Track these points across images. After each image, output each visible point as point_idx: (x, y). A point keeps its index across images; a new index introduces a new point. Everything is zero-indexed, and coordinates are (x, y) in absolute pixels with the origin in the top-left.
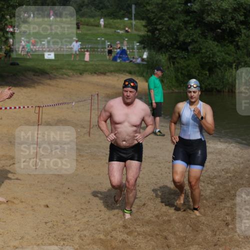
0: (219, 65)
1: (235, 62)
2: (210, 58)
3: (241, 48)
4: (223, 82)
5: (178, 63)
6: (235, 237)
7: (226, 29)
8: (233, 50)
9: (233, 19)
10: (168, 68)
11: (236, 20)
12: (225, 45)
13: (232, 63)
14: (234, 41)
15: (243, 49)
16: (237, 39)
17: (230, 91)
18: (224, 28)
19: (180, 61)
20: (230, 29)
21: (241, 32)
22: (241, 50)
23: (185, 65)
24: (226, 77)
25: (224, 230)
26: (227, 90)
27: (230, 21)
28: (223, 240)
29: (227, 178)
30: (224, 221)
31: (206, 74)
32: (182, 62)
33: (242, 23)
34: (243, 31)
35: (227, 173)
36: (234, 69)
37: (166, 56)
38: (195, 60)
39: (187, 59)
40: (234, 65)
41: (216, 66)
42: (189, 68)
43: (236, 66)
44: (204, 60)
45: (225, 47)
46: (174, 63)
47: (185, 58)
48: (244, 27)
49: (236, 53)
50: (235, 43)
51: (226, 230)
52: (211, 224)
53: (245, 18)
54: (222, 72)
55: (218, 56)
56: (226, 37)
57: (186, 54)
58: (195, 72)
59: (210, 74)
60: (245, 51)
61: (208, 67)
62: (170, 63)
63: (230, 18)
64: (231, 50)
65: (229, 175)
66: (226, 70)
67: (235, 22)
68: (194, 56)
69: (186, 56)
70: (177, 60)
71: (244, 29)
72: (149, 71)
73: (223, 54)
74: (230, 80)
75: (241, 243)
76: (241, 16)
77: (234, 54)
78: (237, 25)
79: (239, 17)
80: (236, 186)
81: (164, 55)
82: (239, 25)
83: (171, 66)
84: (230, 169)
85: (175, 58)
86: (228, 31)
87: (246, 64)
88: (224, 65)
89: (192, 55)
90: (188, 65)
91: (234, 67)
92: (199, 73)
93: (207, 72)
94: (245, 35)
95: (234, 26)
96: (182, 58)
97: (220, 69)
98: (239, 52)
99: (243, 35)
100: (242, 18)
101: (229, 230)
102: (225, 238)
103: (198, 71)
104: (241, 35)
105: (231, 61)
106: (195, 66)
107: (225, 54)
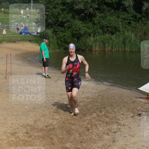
0: (83, 35)
1: (92, 33)
2: (77, 31)
3: (96, 24)
4: (86, 45)
5: (58, 34)
6: (93, 137)
7: (87, 13)
8: (92, 26)
9: (91, 7)
10: (53, 37)
11: (93, 7)
12: (87, 23)
13: (91, 34)
14: (92, 20)
15: (97, 25)
16: (94, 19)
17: (90, 50)
18: (86, 12)
19: (59, 33)
20: (90, 13)
21: (96, 14)
22: (96, 25)
23: (63, 35)
24: (87, 42)
25: (86, 133)
26: (88, 50)
27: (90, 8)
28: (86, 139)
29: (88, 102)
30: (86, 128)
31: (75, 41)
32: (61, 34)
33: (97, 9)
34: (98, 14)
35: (88, 99)
36: (92, 37)
37: (51, 30)
38: (68, 32)
39: (64, 32)
40: (92, 34)
41: (81, 36)
42: (65, 37)
43: (93, 35)
44: (74, 32)
45: (87, 24)
46: (56, 35)
47: (63, 31)
48: (98, 11)
49: (93, 27)
50: (92, 22)
51: (87, 133)
52: (78, 130)
53: (99, 6)
54: (85, 39)
55: (82, 29)
56: (87, 18)
57: (63, 29)
58: (69, 40)
59: (77, 40)
60: (99, 26)
61: (76, 36)
62: (54, 35)
63: (89, 7)
64: (90, 26)
65: (89, 100)
66: (87, 38)
67: (93, 9)
68: (68, 30)
69: (63, 30)
70: (58, 32)
71: (98, 12)
72: (41, 39)
73: (85, 28)
74: (90, 44)
75: (97, 140)
76: (96, 5)
77: (92, 28)
78: (94, 11)
79: (95, 6)
80: (93, 107)
81: (50, 29)
82: (95, 11)
83: (54, 36)
84: (90, 97)
85: (57, 31)
86: (88, 14)
87: (99, 34)
88: (86, 35)
89: (67, 29)
90: (65, 36)
91: (92, 36)
92: (71, 40)
93: (76, 39)
94: (99, 16)
95: (92, 11)
96: (61, 31)
97: (84, 37)
98: (95, 27)
99: (97, 16)
100: (97, 6)
101: (89, 133)
102: (87, 138)
103: (70, 39)
104: (96, 16)
105: (90, 32)
106: (69, 36)
107: (87, 28)
